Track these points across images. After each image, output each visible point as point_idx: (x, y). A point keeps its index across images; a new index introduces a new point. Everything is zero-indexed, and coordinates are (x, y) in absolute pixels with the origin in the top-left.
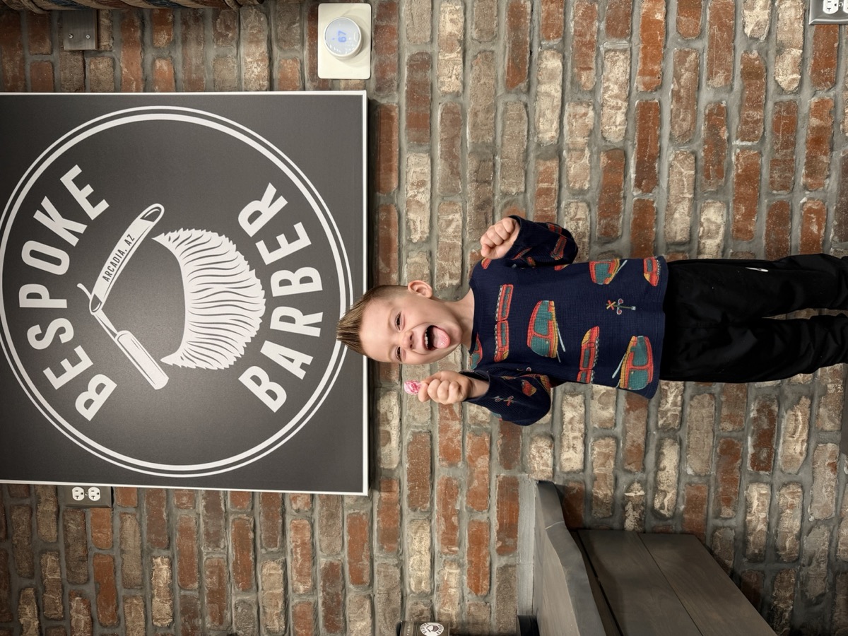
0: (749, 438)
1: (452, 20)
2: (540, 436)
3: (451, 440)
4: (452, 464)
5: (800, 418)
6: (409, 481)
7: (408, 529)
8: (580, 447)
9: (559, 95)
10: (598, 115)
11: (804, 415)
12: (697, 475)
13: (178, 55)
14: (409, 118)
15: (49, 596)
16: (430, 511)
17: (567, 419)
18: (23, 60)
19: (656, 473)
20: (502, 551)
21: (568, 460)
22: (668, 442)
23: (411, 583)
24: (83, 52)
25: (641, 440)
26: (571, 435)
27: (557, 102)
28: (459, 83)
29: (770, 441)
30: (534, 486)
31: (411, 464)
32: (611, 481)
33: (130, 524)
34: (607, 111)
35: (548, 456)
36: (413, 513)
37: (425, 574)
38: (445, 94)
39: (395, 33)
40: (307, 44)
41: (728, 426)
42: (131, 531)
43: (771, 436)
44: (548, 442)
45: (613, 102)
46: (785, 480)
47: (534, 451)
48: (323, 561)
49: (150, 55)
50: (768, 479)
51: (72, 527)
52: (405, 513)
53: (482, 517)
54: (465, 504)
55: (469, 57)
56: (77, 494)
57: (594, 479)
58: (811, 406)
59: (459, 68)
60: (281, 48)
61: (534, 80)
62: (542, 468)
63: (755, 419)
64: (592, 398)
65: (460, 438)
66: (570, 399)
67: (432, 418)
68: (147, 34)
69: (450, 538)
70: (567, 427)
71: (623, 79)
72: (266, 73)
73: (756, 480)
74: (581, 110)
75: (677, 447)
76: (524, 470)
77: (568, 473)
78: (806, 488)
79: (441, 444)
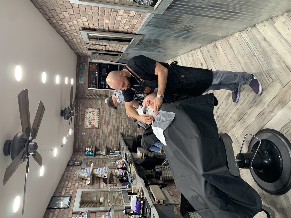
7: (110, 136)
12: (131, 132)
15: (79, 143)
18: (82, 100)
19: (128, 132)
20: (117, 138)
23: (110, 141)
30: (120, 133)
32: (125, 132)
33: (87, 136)
37: (111, 140)
42: (87, 137)
48: (103, 139)
51: (82, 137)
53: (116, 135)
56: (83, 134)
62: (120, 131)
67: (112, 128)
69: (113, 137)
72: (101, 102)
73: (135, 132)
77: (122, 132)
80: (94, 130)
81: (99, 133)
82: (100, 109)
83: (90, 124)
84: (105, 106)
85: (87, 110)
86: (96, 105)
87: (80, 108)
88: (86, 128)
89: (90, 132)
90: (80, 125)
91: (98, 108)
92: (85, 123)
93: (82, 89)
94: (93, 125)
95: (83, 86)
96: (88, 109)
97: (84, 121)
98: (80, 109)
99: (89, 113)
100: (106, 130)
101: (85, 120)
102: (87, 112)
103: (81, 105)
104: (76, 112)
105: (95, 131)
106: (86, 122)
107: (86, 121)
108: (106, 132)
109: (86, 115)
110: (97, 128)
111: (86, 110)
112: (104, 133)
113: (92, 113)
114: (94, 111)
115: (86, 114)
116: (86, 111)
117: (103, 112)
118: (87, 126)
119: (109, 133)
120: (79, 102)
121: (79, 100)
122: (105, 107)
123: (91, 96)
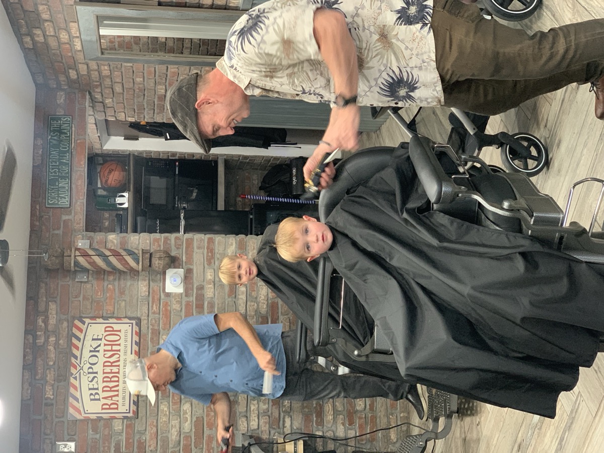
0: (314, 415)
1: (210, 275)
2: (243, 416)
3: (210, 419)
4: (211, 429)
5: (330, 406)
6: (194, 436)
8: (257, 420)
9: (245, 299)
10: (258, 305)
11: (331, 405)
12: (297, 429)
13: (116, 283)
14: (196, 305)
16: (202, 449)
17: (252, 410)
18: (58, 284)
19: (283, 429)
21: (253, 425)
22: (287, 417)
24: (81, 282)
25: (277, 416)
26: (254, 415)
27: (245, 301)
28: (213, 294)
29: (321, 415)
30: (241, 435)
31: (196, 429)
32: (268, 432)
34: (260, 304)
35: (245, 424)
36: (195, 450)
38: (208, 298)
39: (192, 278)
40: (162, 281)
41: (306, 410)
43: (321, 413)
44: (245, 419)
45: (262, 301)
46: (327, 430)
47: (240, 422)
49: (106, 283)
50: (322, 429)
52: (193, 449)
54: (215, 444)
55: (216, 286)
57: (262, 432)
58: (333, 402)
59: (213, 290)
60: (153, 282)
61: (237, 294)
62: (244, 429)
63: (315, 407)
64: (260, 401)
65: (214, 418)
66: (252, 402)
67: (203, 411)
68: (106, 277)
70: (252, 412)
71: (265, 294)
72: (147, 290)
74: (252, 304)
75: (290, 418)
76: (237, 430)
77: (253, 430)
78: (335, 433)
79: (207, 421)
80: (118, 426)
81: (139, 442)
82: (144, 323)
83: (97, 397)
84: (166, 304)
85: (81, 331)
86: (123, 304)
87: (46, 322)
88: (79, 417)
89: (98, 436)
90: (46, 405)
91: (133, 315)
92: (72, 390)
93: (60, 232)
94: (109, 402)
95: (65, 217)
96: (84, 323)
97: (69, 384)
98: (50, 328)
99: (89, 344)
100: (175, 422)
101: (72, 380)
102: (79, 339)
103: (53, 307)
104: (31, 341)
105: (120, 434)
106: (76, 388)
107: (76, 383)
108: (173, 435)
109: (75, 351)
110: (131, 415)
111: (75, 331)
112: (166, 441)
113: (103, 342)
114: (114, 332)
115: (77, 348)
116: (78, 333)
117: (157, 334)
118: (79, 405)
119: (187, 437)
120: (43, 291)
121: (43, 285)
122: (166, 310)
123: (98, 261)
